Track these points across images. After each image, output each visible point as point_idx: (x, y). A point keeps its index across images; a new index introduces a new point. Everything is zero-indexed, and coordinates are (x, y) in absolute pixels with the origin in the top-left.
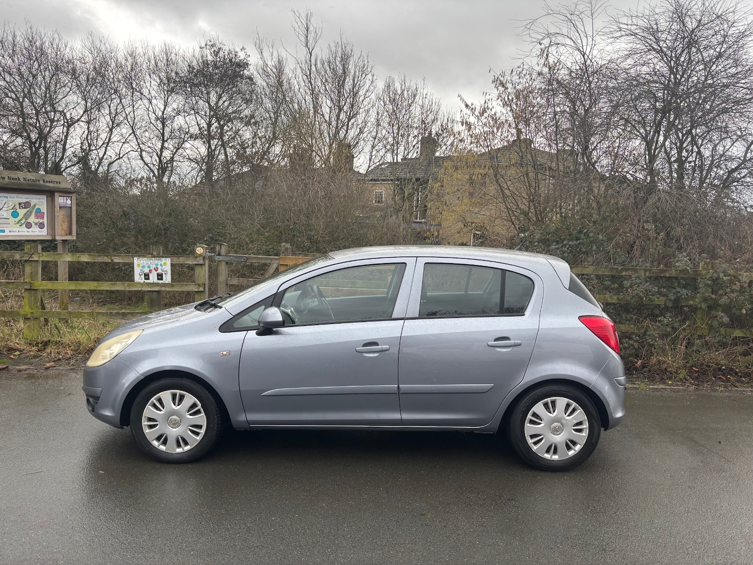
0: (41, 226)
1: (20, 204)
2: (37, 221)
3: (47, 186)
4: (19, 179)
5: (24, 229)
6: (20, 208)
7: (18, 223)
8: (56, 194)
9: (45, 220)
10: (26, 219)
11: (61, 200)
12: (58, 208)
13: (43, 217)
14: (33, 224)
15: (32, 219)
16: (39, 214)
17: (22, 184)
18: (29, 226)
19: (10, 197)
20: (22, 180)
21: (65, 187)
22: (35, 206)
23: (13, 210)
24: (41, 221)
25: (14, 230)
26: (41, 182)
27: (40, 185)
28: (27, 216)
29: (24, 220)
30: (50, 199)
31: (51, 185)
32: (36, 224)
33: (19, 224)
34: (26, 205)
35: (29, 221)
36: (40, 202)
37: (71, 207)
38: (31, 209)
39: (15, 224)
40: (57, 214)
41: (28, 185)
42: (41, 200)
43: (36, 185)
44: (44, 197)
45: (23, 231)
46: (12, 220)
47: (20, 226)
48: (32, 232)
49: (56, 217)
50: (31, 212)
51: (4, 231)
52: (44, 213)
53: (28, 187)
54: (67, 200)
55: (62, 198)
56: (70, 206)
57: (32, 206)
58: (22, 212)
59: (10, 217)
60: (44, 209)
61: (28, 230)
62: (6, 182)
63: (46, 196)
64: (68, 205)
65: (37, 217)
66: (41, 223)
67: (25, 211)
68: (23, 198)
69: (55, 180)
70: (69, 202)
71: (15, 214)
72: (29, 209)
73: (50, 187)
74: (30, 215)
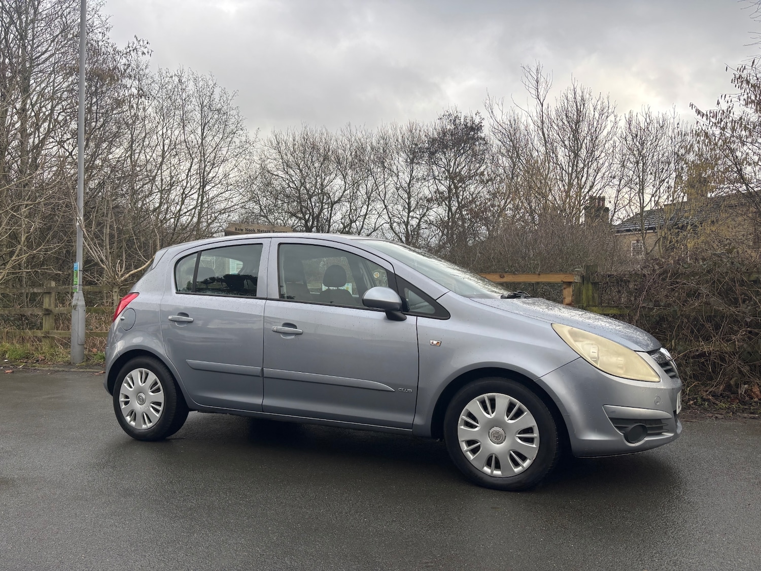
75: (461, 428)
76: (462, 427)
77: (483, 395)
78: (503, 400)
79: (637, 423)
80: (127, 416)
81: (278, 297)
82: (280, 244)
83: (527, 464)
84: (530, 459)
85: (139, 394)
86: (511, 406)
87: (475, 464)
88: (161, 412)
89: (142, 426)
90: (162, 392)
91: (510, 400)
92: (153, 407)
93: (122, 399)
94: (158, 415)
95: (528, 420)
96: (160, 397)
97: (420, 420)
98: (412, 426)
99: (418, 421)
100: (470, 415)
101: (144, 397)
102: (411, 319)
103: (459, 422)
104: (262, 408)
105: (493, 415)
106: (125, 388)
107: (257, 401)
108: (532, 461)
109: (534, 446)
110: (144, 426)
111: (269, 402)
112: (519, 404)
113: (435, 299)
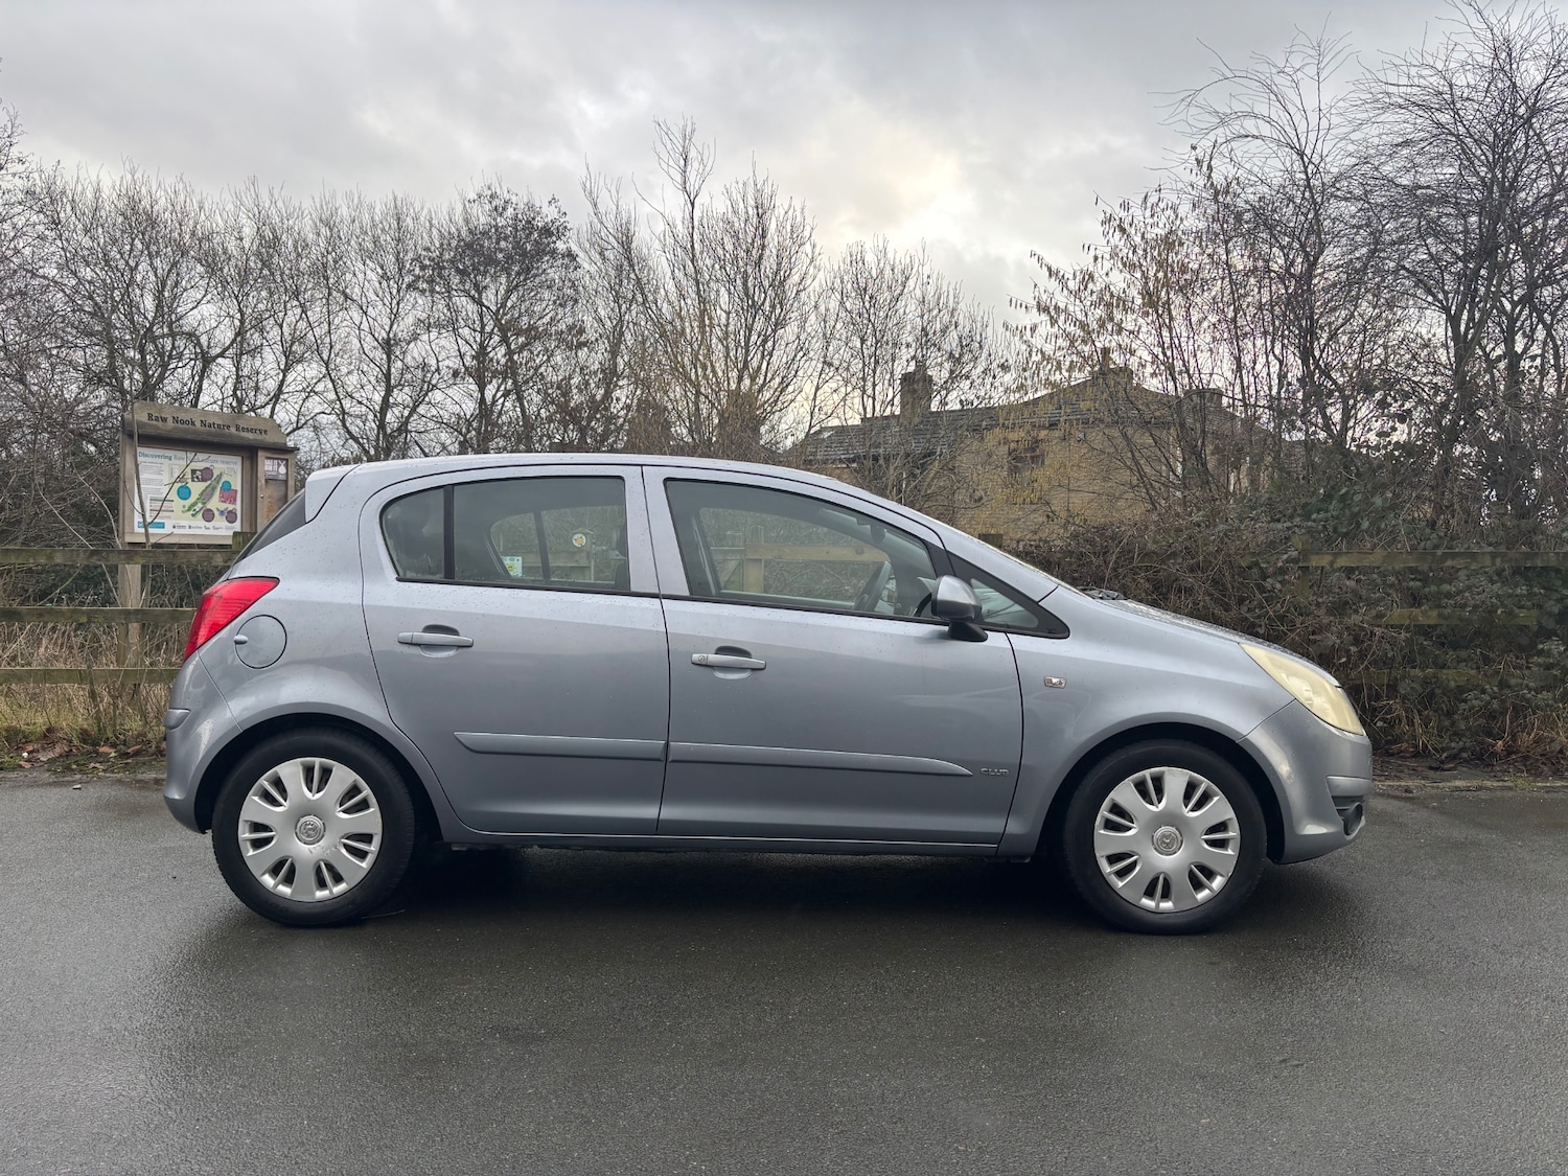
0: (231, 517)
1: (193, 472)
2: (223, 506)
3: (242, 438)
4: (193, 424)
5: (199, 521)
6: (193, 481)
7: (189, 510)
8: (261, 454)
9: (238, 506)
10: (204, 503)
11: (268, 466)
12: (263, 482)
13: (235, 500)
14: (216, 513)
15: (215, 504)
16: (228, 494)
17: (196, 432)
18: (208, 516)
19: (175, 458)
20: (198, 424)
21: (276, 440)
22: (220, 476)
23: (180, 484)
24: (231, 507)
25: (182, 523)
26: (233, 430)
27: (231, 435)
28: (206, 496)
29: (200, 505)
30: (247, 463)
31: (250, 436)
32: (222, 513)
33: (192, 512)
34: (205, 475)
35: (209, 506)
36: (229, 469)
37: (286, 481)
38: (214, 483)
39: (183, 512)
40: (260, 495)
41: (209, 434)
42: (232, 466)
43: (223, 435)
44: (238, 460)
45: (197, 527)
46: (178, 504)
47: (193, 515)
48: (214, 528)
49: (259, 499)
50: (214, 489)
51: (162, 526)
52: (236, 491)
53: (210, 439)
54: (279, 465)
55: (268, 462)
56: (284, 478)
57: (215, 476)
58: (197, 488)
59: (173, 495)
60: (237, 485)
61: (207, 524)
62: (169, 428)
63: (240, 458)
64: (281, 477)
65: (224, 499)
66: (230, 512)
67: (202, 486)
68: (202, 461)
69: (258, 427)
70: (282, 470)
71: (184, 493)
72: (209, 482)
73: (249, 439)
74: (212, 495)
75: (1100, 832)
76: (1102, 832)
77: (1144, 772)
78: (1176, 779)
79: (1354, 801)
80: (264, 874)
81: (686, 593)
82: (667, 480)
83: (1218, 883)
84: (1221, 875)
85: (303, 820)
86: (1191, 788)
87: (1127, 895)
88: (370, 859)
89: (314, 894)
90: (374, 809)
91: (1191, 777)
92: (345, 846)
93: (244, 834)
94: (365, 865)
95: (1220, 808)
96: (371, 820)
97: (1020, 826)
98: (1000, 838)
99: (1015, 827)
100: (1116, 809)
101: (318, 822)
102: (995, 639)
103: (1097, 823)
104: (658, 825)
105: (1162, 805)
106: (254, 807)
107: (648, 812)
108: (1227, 878)
109: (1230, 852)
110: (321, 894)
111: (672, 812)
112: (1205, 784)
113: (1037, 600)
